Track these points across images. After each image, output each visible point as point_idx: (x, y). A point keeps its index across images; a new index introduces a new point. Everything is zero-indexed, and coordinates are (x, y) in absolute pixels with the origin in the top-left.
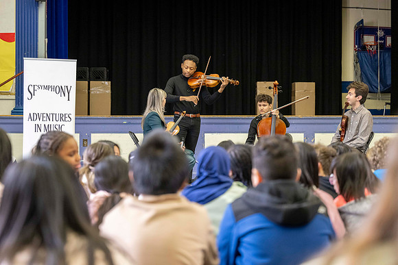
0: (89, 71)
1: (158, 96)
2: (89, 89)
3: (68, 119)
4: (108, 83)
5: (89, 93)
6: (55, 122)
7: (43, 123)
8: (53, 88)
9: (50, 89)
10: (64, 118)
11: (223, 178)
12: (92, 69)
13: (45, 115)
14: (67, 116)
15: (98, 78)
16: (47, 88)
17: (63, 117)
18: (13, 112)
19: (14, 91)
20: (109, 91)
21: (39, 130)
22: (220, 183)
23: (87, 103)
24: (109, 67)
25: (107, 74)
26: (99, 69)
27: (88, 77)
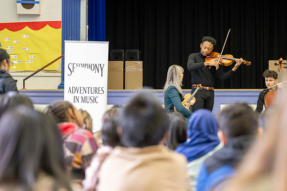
0: (125, 53)
1: (176, 72)
2: (124, 68)
3: (101, 92)
4: (140, 63)
5: (124, 71)
6: (90, 95)
7: (80, 95)
8: (89, 66)
9: (86, 67)
10: (98, 91)
11: (212, 137)
12: (127, 51)
13: (82, 89)
14: (100, 89)
15: (132, 58)
16: (84, 65)
17: (96, 90)
18: (59, 87)
19: (60, 70)
20: (141, 70)
21: (77, 101)
22: (209, 141)
23: (123, 79)
24: (141, 49)
25: (140, 55)
26: (132, 51)
27: (123, 58)
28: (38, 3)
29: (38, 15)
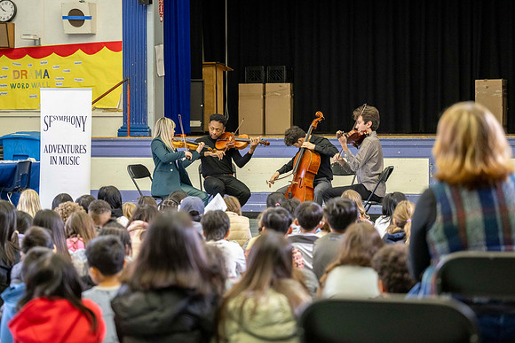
0: (265, 70)
2: (264, 94)
3: (83, 151)
4: (288, 86)
5: (264, 98)
6: (70, 154)
7: (58, 155)
8: (69, 119)
9: (66, 120)
10: (79, 150)
12: (269, 68)
13: (60, 147)
14: (82, 147)
15: (276, 79)
16: (63, 118)
21: (55, 163)
23: (262, 110)
25: (287, 74)
26: (277, 68)
27: (263, 78)
28: (89, 18)
29: (92, 35)
